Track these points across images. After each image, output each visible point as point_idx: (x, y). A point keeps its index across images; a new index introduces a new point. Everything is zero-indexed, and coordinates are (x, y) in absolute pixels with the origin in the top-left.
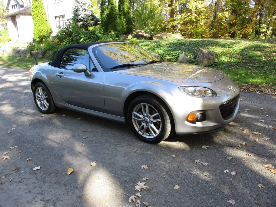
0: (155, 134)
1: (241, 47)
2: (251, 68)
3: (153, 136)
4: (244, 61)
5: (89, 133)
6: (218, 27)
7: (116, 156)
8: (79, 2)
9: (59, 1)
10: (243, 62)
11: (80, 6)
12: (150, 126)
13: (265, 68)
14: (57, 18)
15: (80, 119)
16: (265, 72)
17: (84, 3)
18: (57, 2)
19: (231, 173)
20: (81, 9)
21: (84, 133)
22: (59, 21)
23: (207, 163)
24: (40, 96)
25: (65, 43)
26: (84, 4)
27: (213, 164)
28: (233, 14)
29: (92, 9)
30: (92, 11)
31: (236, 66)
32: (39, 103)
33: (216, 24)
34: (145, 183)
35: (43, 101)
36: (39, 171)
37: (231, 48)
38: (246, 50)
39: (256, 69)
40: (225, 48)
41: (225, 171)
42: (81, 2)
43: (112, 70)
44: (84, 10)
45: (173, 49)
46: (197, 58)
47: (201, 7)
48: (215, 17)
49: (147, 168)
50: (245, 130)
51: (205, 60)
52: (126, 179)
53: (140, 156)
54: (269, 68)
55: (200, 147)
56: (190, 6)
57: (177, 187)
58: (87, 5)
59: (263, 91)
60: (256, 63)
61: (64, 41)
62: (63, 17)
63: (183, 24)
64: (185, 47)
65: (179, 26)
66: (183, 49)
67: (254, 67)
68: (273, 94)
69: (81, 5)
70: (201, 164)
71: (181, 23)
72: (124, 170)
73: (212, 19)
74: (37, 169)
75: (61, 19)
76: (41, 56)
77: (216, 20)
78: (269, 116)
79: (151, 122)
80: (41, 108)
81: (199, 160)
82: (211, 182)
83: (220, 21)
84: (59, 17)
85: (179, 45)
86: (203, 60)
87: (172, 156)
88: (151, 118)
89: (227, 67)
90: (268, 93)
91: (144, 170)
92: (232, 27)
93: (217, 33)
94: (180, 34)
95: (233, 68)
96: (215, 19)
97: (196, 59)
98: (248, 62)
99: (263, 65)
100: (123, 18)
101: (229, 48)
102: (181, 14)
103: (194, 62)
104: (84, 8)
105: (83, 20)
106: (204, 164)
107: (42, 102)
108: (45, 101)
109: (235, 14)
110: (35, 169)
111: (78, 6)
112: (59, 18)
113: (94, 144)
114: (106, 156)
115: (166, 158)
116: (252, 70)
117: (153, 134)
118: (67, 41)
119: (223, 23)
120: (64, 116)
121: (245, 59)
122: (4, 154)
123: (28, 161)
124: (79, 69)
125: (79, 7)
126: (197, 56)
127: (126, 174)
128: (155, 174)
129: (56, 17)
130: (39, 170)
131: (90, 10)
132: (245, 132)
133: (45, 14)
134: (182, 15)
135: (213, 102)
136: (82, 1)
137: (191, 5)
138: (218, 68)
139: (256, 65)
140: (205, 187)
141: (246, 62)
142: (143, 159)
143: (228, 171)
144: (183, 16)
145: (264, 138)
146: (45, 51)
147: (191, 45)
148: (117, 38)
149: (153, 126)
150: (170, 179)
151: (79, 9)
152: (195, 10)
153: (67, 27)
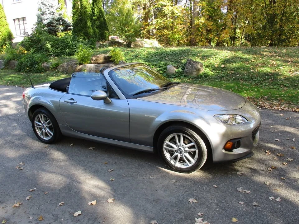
0: (190, 163)
1: (227, 57)
2: (241, 80)
3: (187, 165)
4: (233, 72)
5: (113, 165)
6: (196, 33)
7: (156, 190)
8: (45, 5)
9: (18, 2)
10: (231, 73)
11: (47, 9)
12: (184, 155)
13: (255, 79)
14: (17, 21)
15: (92, 149)
16: (256, 84)
17: (52, 5)
18: (15, 2)
19: (277, 199)
20: (48, 12)
21: (106, 165)
22: (19, 25)
23: (249, 190)
24: (40, 124)
25: (32, 52)
26: (52, 7)
27: (255, 191)
28: (210, 20)
29: (60, 12)
30: (60, 15)
31: (226, 77)
32: (39, 132)
33: (193, 30)
34: (202, 218)
35: (45, 129)
36: (82, 217)
37: (217, 58)
38: (232, 60)
39: (246, 81)
40: (212, 59)
41: (270, 198)
42: (48, 5)
43: (135, 96)
44: (52, 14)
45: (158, 59)
46: (186, 69)
47: (177, 12)
48: (191, 23)
49: (196, 201)
50: (268, 152)
51: (194, 72)
52: (180, 216)
53: (181, 188)
54: (259, 79)
55: (235, 173)
56: (166, 10)
57: (234, 220)
58: (55, 8)
59: (263, 106)
60: (244, 74)
61: (31, 49)
62: (24, 20)
63: (159, 29)
64: (170, 57)
65: (155, 31)
66: (169, 59)
67: (243, 78)
68: (273, 108)
69: (48, 7)
70: (245, 192)
71: (157, 28)
72: (173, 206)
73: (189, 24)
74: (79, 215)
75: (21, 22)
76: (3, 67)
77: (193, 25)
78: (280, 134)
79: (186, 151)
80: (42, 137)
81: (241, 188)
82: (262, 210)
83: (197, 27)
84: (19, 19)
85: (164, 54)
86: (192, 72)
87: (213, 186)
88: (185, 148)
89: (217, 78)
90: (268, 108)
91: (193, 204)
92: (209, 33)
93: (195, 39)
94: (155, 39)
95: (223, 79)
96: (191, 25)
97: (185, 71)
98: (236, 73)
99: (252, 76)
100: (98, 23)
101: (216, 58)
102: (155, 18)
103: (183, 74)
104: (52, 11)
105: (52, 25)
106: (247, 192)
107: (44, 131)
108: (48, 129)
109: (212, 19)
110: (76, 214)
111: (45, 9)
112: (19, 21)
113: (125, 179)
114: (146, 192)
115: (208, 188)
116: (243, 81)
117: (187, 163)
118: (35, 49)
119: (200, 29)
120: (72, 145)
121: (233, 70)
122: (27, 199)
123: (61, 205)
124: (98, 96)
125: (46, 11)
126: (186, 67)
127: (178, 211)
128: (207, 208)
129: (14, 20)
130: (80, 216)
131: (59, 13)
132: (268, 154)
133: (4, 17)
134: (158, 19)
135: (241, 129)
136: (48, 3)
137: (168, 10)
138: (208, 79)
139: (245, 76)
140: (260, 216)
141: (235, 73)
142: (186, 192)
143: (273, 198)
144: (160, 20)
145: (287, 159)
146: (8, 61)
147: (176, 55)
148: (93, 46)
149: (187, 155)
150: (224, 212)
151: (46, 12)
152: (171, 15)
153: (33, 33)
